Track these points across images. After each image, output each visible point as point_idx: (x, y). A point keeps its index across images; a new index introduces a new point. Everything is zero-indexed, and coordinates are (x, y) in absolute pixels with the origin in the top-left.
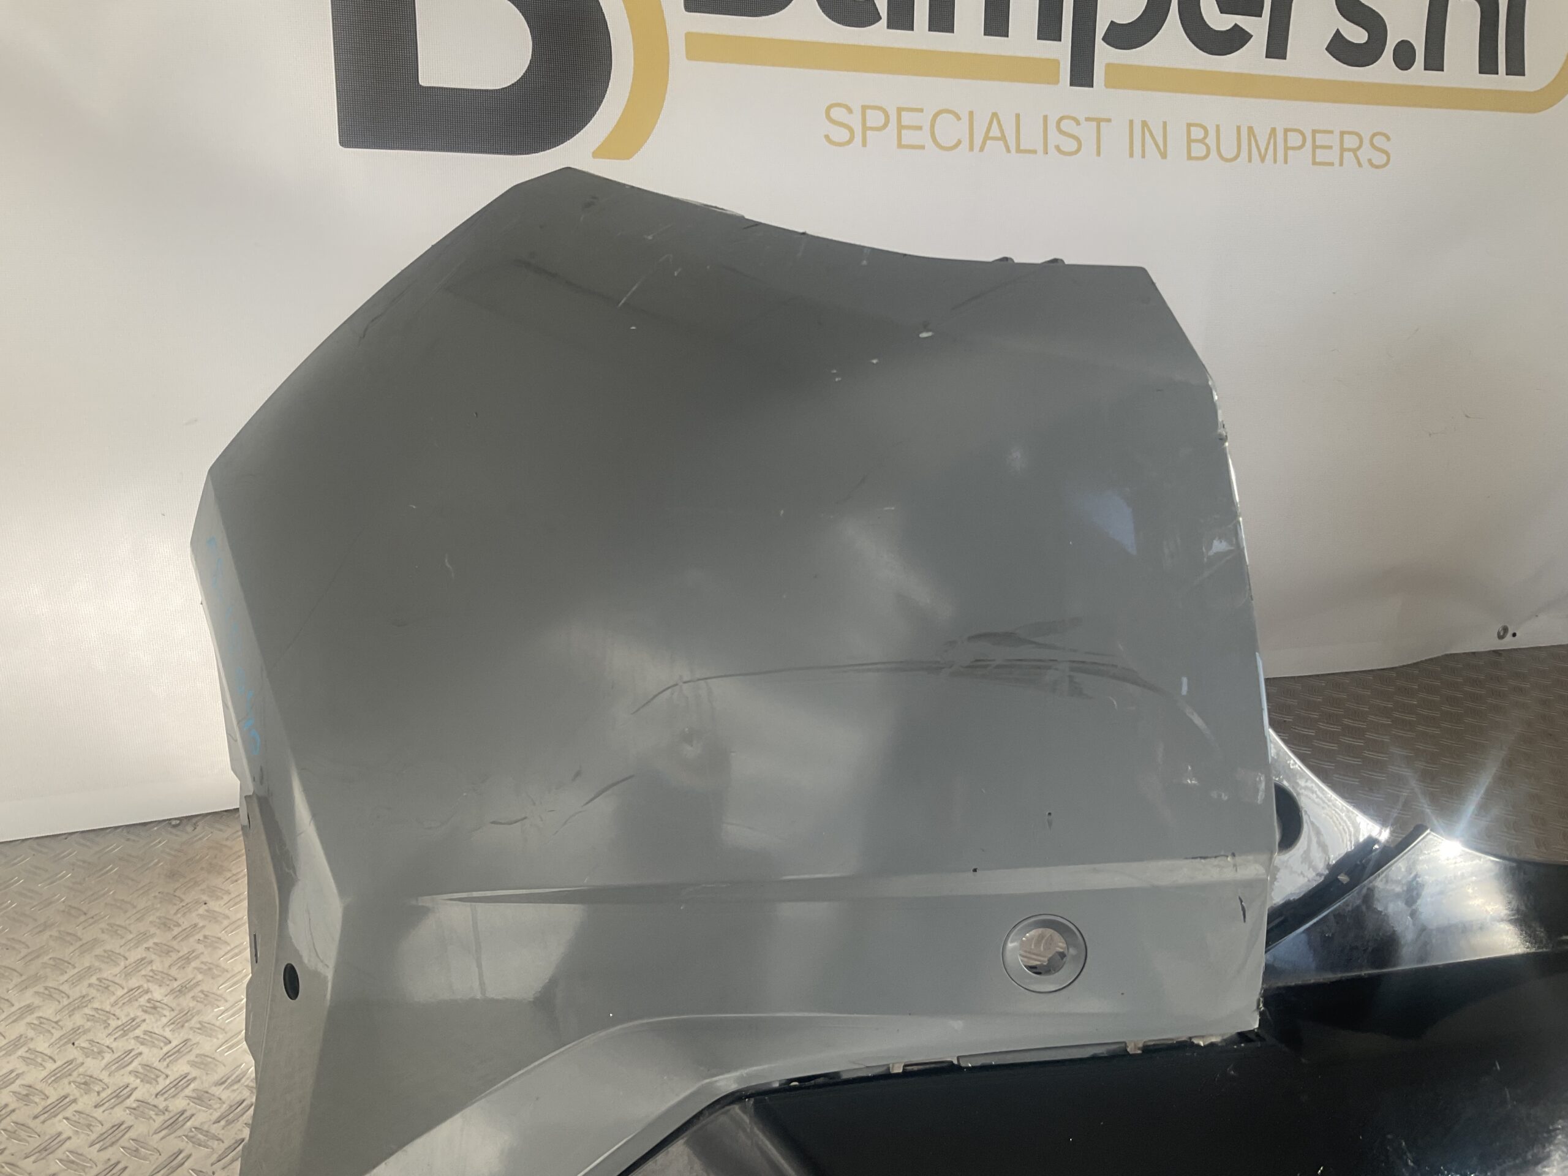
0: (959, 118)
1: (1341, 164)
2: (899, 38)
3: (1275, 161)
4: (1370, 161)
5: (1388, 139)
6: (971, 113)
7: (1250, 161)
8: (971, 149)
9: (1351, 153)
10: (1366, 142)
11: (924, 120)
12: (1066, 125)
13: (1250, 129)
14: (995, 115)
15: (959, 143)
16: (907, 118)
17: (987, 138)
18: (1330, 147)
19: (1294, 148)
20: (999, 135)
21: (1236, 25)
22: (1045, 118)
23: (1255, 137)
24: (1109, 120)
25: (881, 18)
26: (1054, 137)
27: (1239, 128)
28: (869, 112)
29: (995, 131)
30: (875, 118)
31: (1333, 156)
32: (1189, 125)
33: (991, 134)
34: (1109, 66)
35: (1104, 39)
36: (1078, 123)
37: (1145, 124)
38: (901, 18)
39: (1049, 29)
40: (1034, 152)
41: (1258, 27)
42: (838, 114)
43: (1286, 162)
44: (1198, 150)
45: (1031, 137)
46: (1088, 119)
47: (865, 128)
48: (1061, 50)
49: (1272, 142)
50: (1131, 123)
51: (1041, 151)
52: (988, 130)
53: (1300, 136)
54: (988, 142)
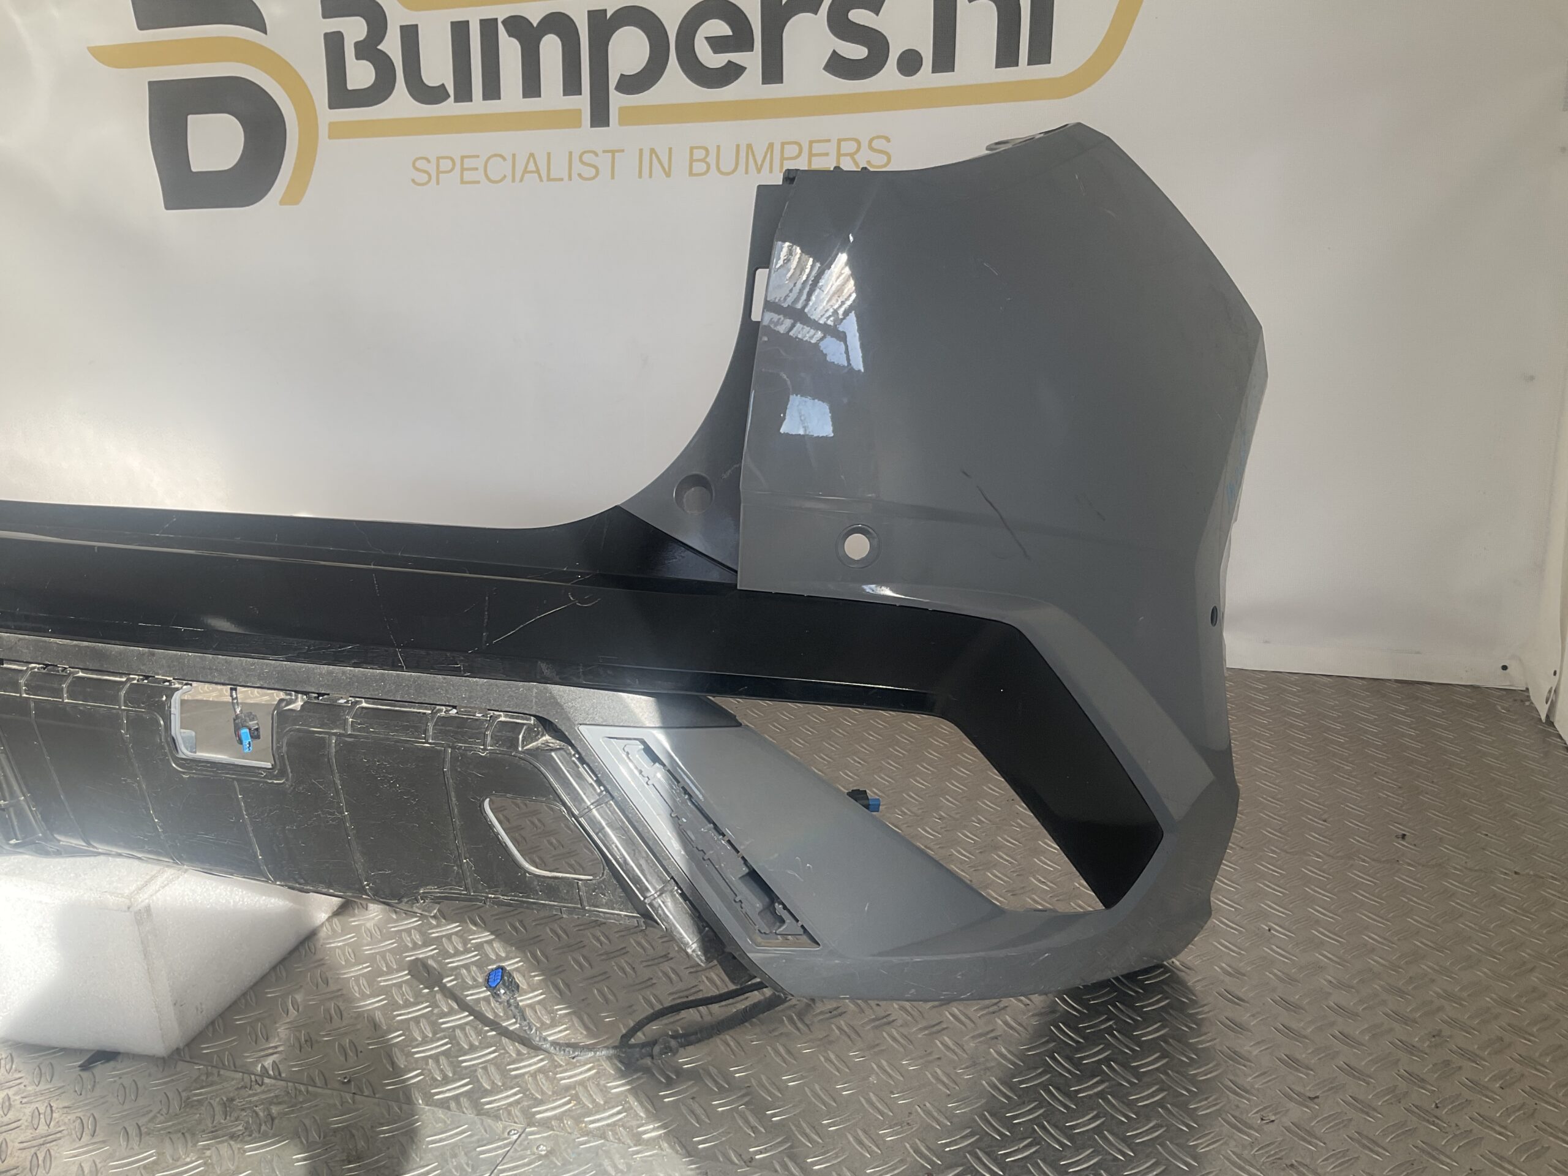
0: (504, 159)
2: (463, 108)
3: (771, 171)
4: (869, 162)
5: (889, 140)
6: (514, 155)
7: (747, 172)
8: (513, 180)
9: (849, 157)
10: (865, 145)
11: (479, 163)
12: (587, 158)
13: (749, 146)
14: (532, 155)
15: (505, 176)
16: (468, 163)
17: (525, 171)
18: (827, 154)
19: (788, 159)
20: (534, 169)
21: (729, 62)
22: (571, 153)
23: (752, 151)
24: (623, 151)
25: (449, 96)
26: (577, 167)
27: (738, 146)
28: (441, 161)
29: (532, 167)
30: (446, 165)
31: (832, 160)
32: (692, 149)
33: (528, 169)
34: (622, 110)
35: (618, 88)
36: (596, 155)
37: (652, 151)
38: (464, 93)
39: (571, 86)
40: (562, 180)
41: (752, 60)
42: (421, 164)
44: (699, 167)
45: (559, 169)
46: (604, 152)
47: (439, 172)
48: (583, 102)
49: (769, 155)
50: (641, 150)
51: (566, 178)
52: (526, 167)
53: (796, 148)
54: (526, 175)
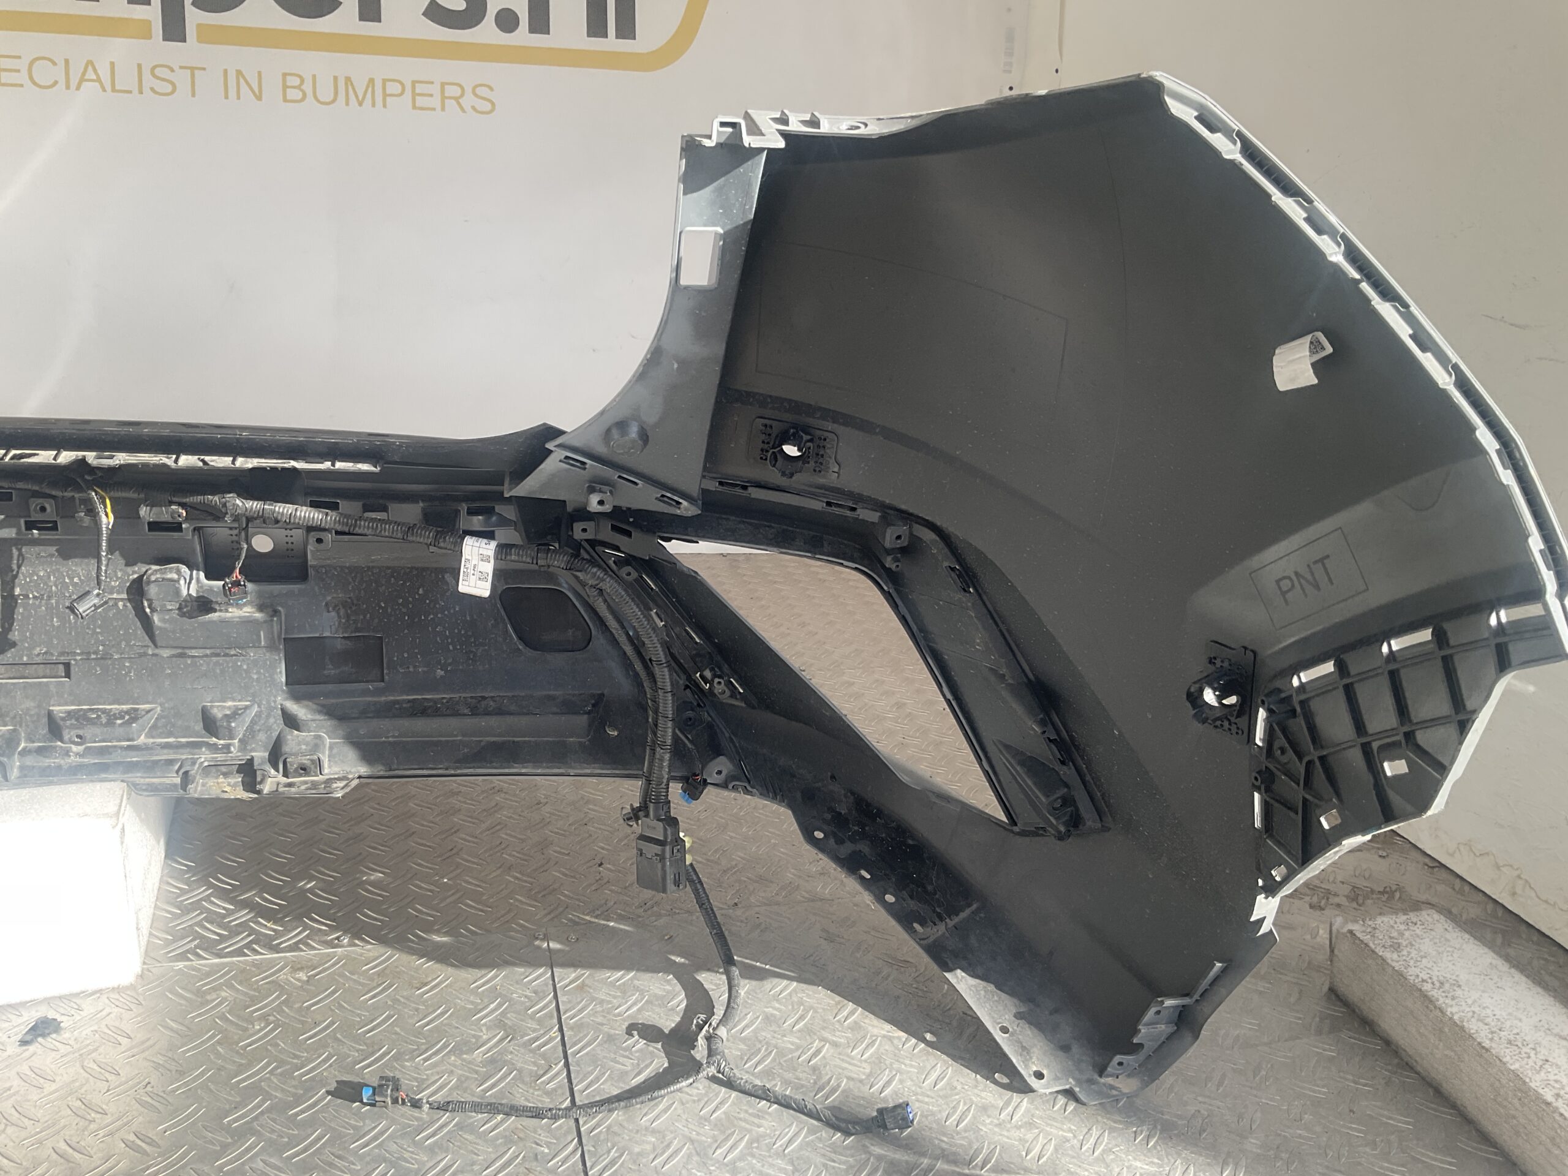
0: (54, 64)
1: (443, 109)
3: (374, 105)
4: (473, 108)
5: (491, 89)
6: (67, 60)
7: (347, 104)
8: (68, 87)
9: (453, 102)
10: (468, 90)
11: (21, 65)
12: (161, 72)
13: (348, 80)
14: (90, 62)
15: (56, 83)
17: (82, 80)
18: (431, 96)
19: (393, 95)
20: (95, 77)
23: (352, 84)
24: (204, 69)
26: (148, 80)
27: (336, 78)
29: (90, 74)
31: (436, 102)
32: (285, 75)
33: (87, 77)
36: (172, 70)
37: (239, 73)
40: (130, 92)
43: (385, 106)
44: (295, 94)
45: (126, 80)
46: (181, 67)
49: (370, 89)
50: (226, 71)
51: (136, 91)
52: (84, 74)
53: (400, 87)
54: (84, 83)
